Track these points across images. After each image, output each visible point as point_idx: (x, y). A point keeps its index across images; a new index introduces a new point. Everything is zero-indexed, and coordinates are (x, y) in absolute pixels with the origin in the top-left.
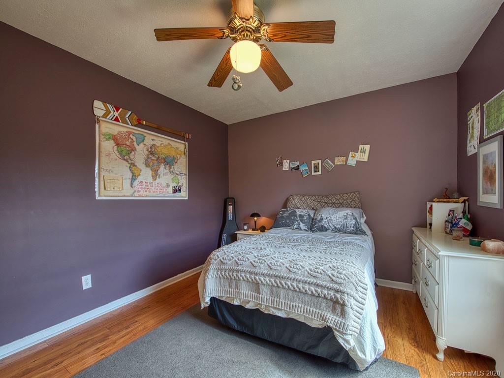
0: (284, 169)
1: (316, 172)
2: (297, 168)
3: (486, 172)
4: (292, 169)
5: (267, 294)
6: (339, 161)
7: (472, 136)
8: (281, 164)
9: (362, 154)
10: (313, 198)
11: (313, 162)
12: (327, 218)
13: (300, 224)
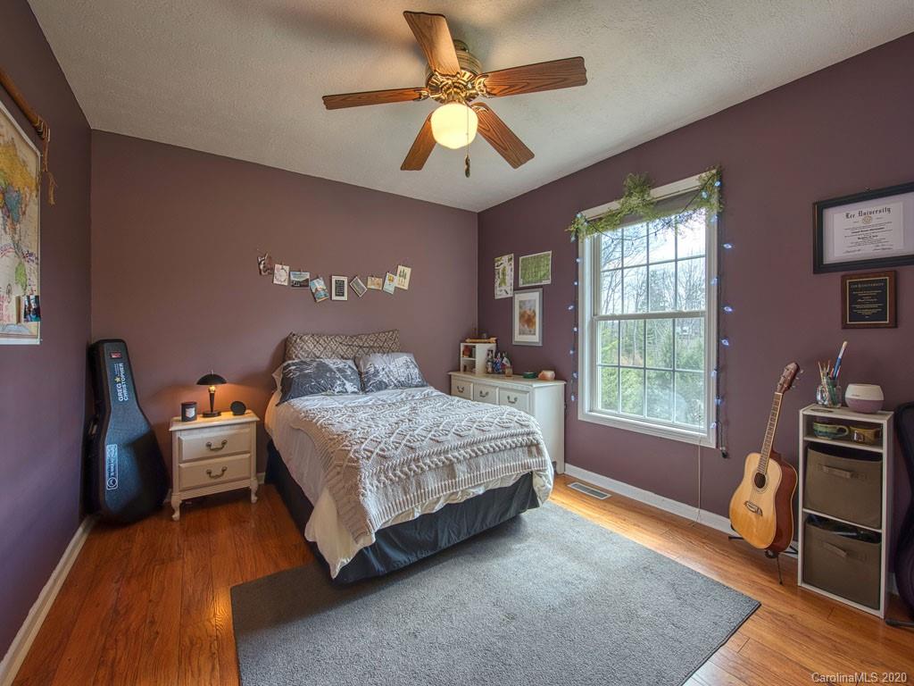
0: (275, 282)
1: (339, 295)
2: (305, 284)
3: (522, 316)
4: (293, 285)
5: (464, 472)
6: (373, 283)
7: (503, 281)
8: (271, 271)
9: (400, 280)
10: (338, 339)
11: (334, 278)
12: (383, 369)
13: (344, 384)
